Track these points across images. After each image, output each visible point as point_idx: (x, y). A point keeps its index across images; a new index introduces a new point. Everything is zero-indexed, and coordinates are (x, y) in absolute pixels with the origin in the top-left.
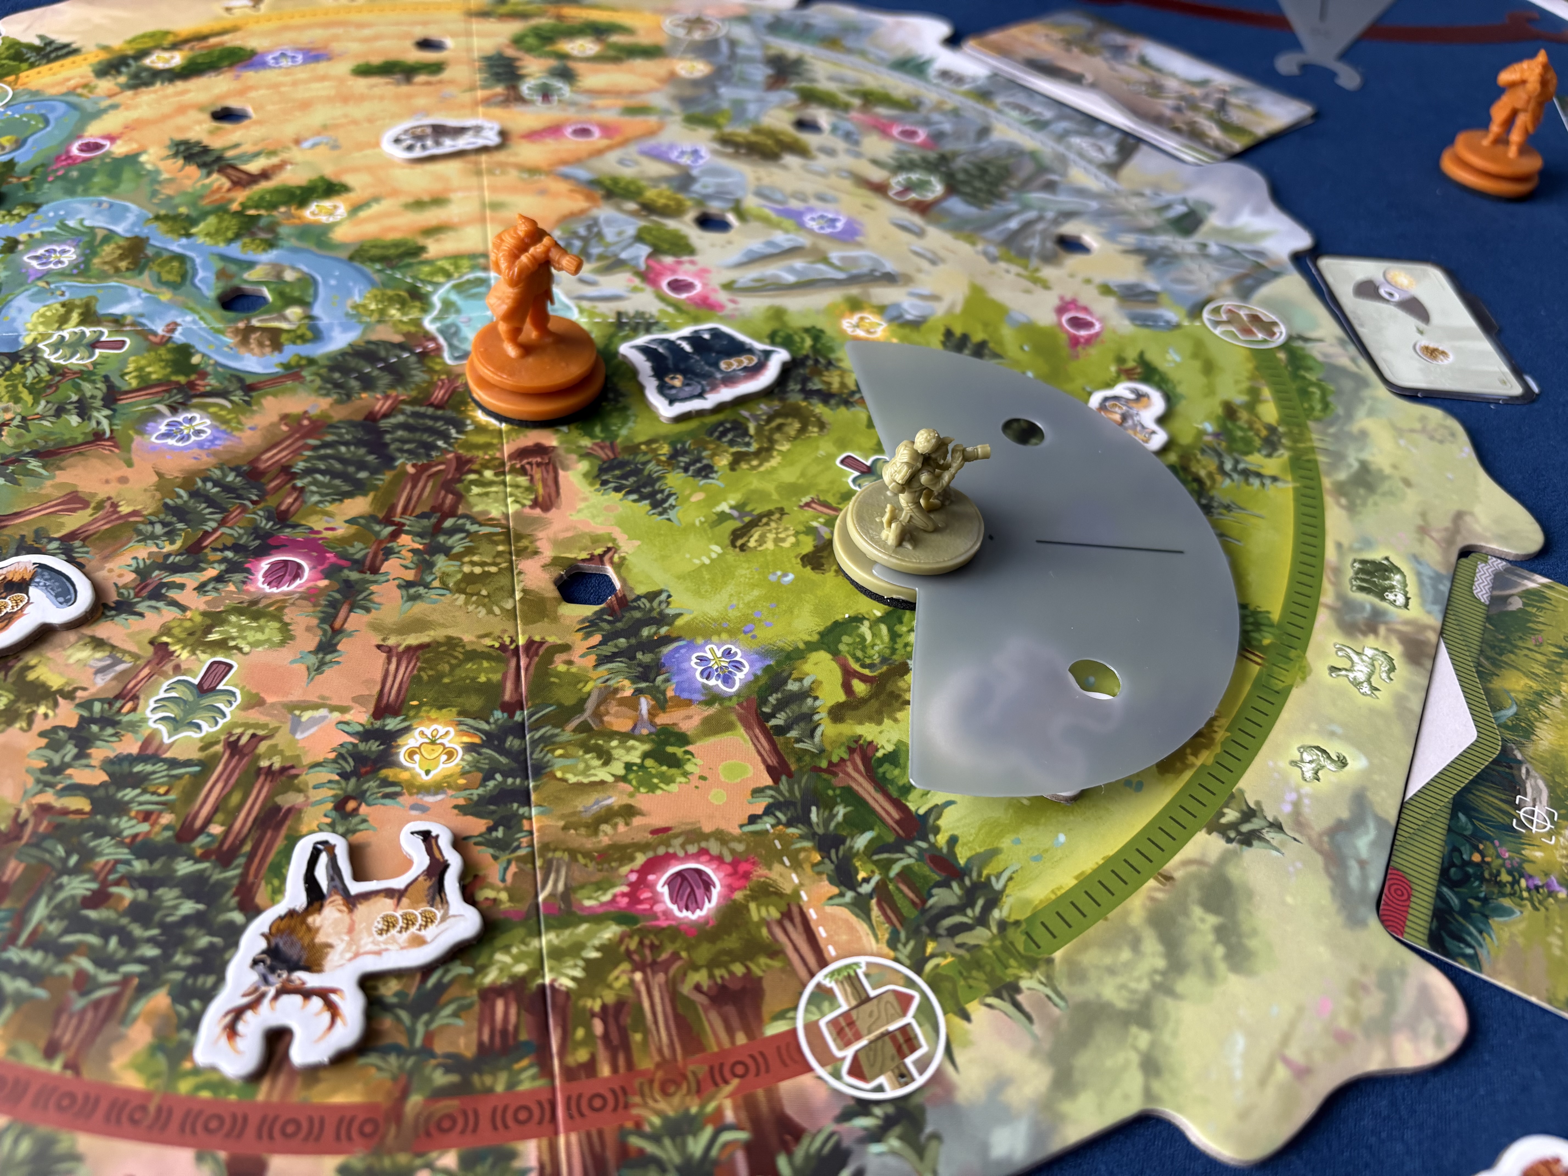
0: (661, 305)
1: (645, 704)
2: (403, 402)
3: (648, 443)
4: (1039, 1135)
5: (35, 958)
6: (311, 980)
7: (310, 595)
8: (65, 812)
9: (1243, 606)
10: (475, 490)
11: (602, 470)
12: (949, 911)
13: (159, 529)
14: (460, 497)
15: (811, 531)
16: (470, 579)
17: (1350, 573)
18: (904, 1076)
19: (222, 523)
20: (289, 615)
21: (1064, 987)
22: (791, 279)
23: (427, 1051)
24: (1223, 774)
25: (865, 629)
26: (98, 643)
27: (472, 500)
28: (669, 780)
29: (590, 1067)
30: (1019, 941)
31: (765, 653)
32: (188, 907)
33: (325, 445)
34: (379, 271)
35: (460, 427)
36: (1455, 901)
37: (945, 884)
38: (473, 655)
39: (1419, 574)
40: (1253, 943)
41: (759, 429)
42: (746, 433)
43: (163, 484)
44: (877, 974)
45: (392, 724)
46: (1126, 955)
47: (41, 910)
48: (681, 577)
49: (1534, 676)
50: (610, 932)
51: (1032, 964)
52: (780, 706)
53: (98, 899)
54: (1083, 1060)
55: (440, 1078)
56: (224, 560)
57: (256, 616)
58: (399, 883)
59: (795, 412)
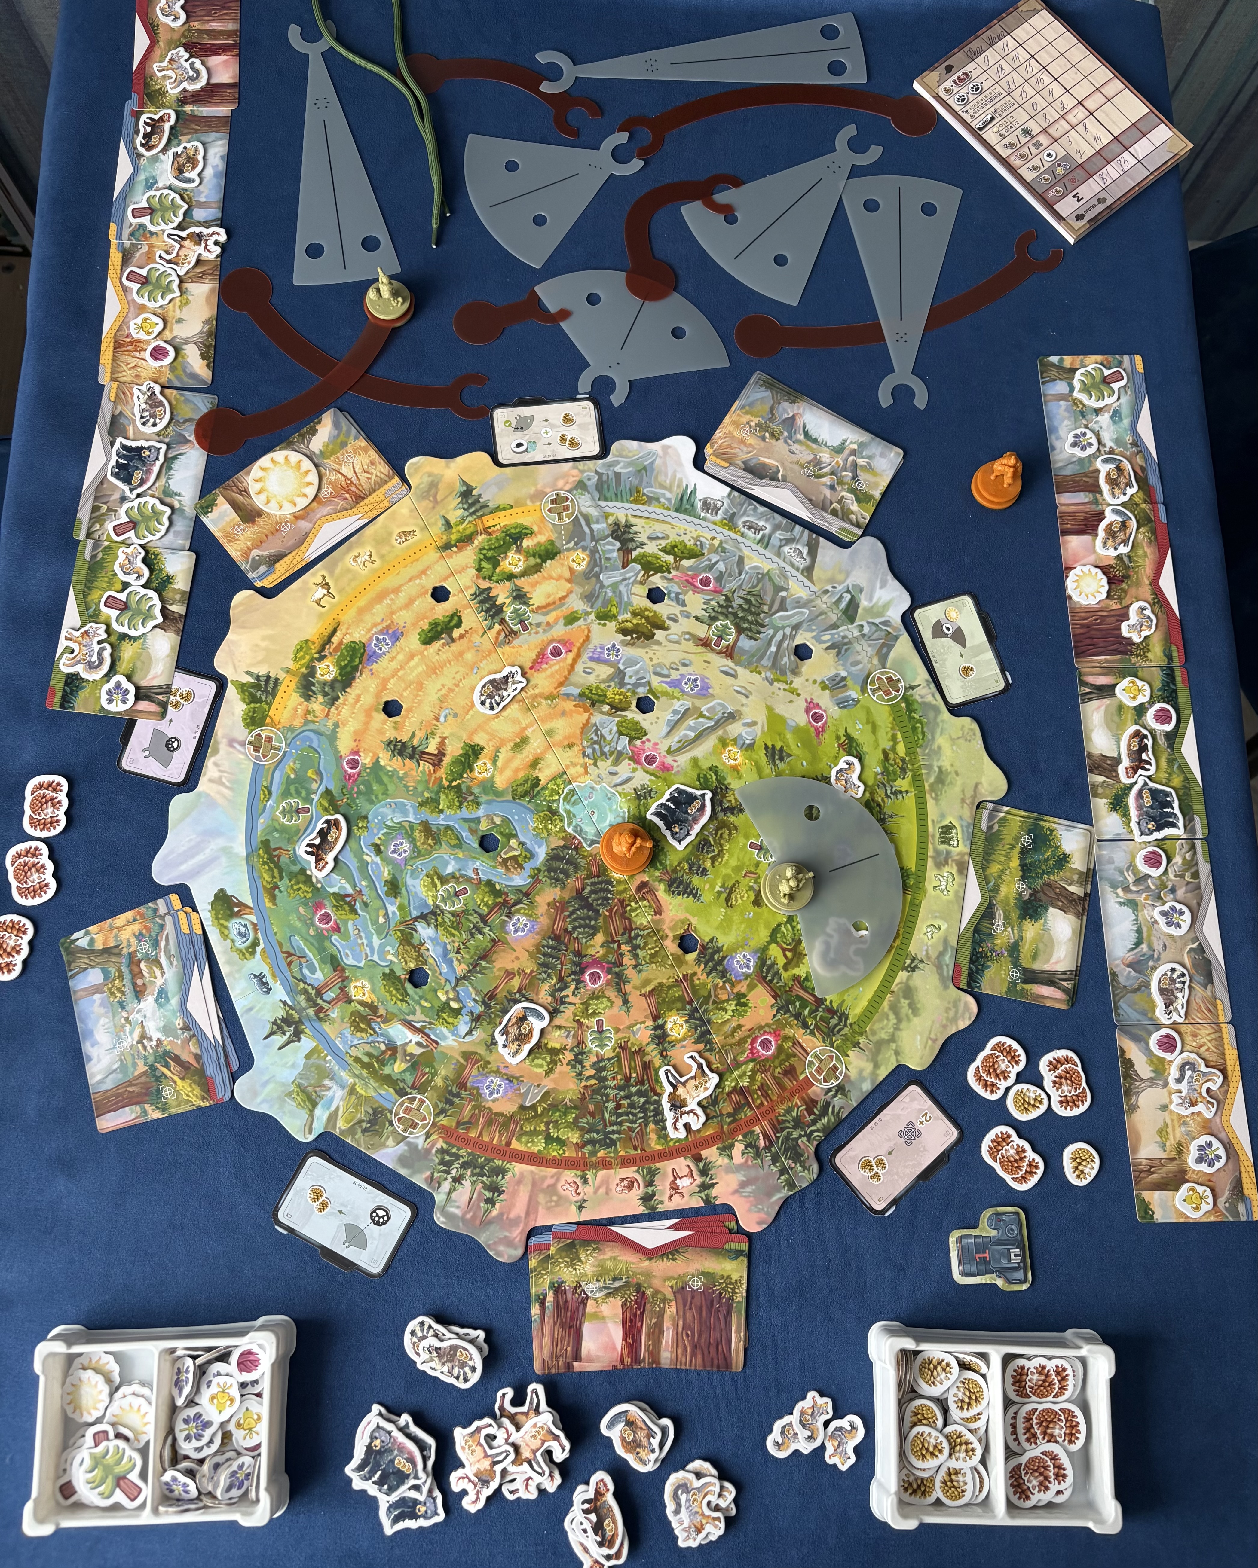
0: (648, 777)
1: (728, 986)
2: (584, 879)
3: (679, 864)
4: (873, 1081)
5: (615, 1128)
6: (687, 1109)
7: (608, 983)
8: (592, 1086)
9: (902, 869)
10: (633, 914)
11: (670, 886)
12: (836, 1026)
13: (545, 976)
14: (630, 920)
15: (751, 888)
16: (653, 956)
17: (938, 836)
18: (837, 1078)
19: (562, 964)
20: (607, 993)
21: (871, 1038)
22: (692, 735)
23: (721, 1115)
24: (903, 947)
25: (783, 929)
26: (559, 1027)
27: (635, 919)
28: (746, 1012)
29: (762, 1104)
30: (856, 1027)
31: (755, 952)
32: (642, 1100)
33: (572, 913)
34: (530, 801)
35: (611, 883)
36: (974, 969)
37: (833, 1017)
38: (670, 987)
39: (962, 826)
40: (919, 1006)
41: (714, 839)
42: (711, 845)
43: (532, 955)
44: (823, 1052)
45: (660, 1022)
46: (885, 1022)
47: (607, 1116)
48: (717, 928)
49: (1000, 863)
50: (751, 1065)
51: (861, 1034)
52: (767, 973)
53: (618, 1106)
54: (880, 1057)
55: (728, 1120)
56: (573, 980)
57: (597, 998)
58: (692, 1074)
59: (723, 825)
